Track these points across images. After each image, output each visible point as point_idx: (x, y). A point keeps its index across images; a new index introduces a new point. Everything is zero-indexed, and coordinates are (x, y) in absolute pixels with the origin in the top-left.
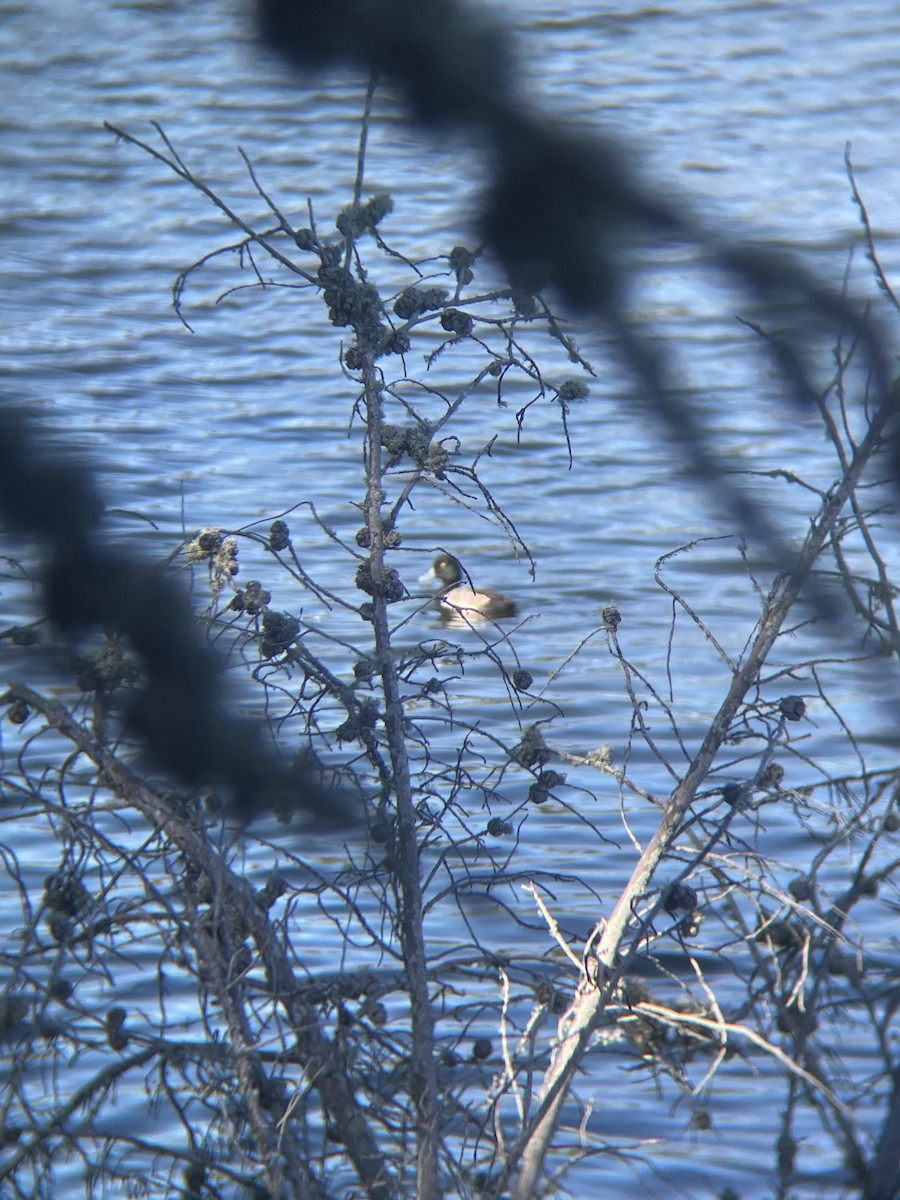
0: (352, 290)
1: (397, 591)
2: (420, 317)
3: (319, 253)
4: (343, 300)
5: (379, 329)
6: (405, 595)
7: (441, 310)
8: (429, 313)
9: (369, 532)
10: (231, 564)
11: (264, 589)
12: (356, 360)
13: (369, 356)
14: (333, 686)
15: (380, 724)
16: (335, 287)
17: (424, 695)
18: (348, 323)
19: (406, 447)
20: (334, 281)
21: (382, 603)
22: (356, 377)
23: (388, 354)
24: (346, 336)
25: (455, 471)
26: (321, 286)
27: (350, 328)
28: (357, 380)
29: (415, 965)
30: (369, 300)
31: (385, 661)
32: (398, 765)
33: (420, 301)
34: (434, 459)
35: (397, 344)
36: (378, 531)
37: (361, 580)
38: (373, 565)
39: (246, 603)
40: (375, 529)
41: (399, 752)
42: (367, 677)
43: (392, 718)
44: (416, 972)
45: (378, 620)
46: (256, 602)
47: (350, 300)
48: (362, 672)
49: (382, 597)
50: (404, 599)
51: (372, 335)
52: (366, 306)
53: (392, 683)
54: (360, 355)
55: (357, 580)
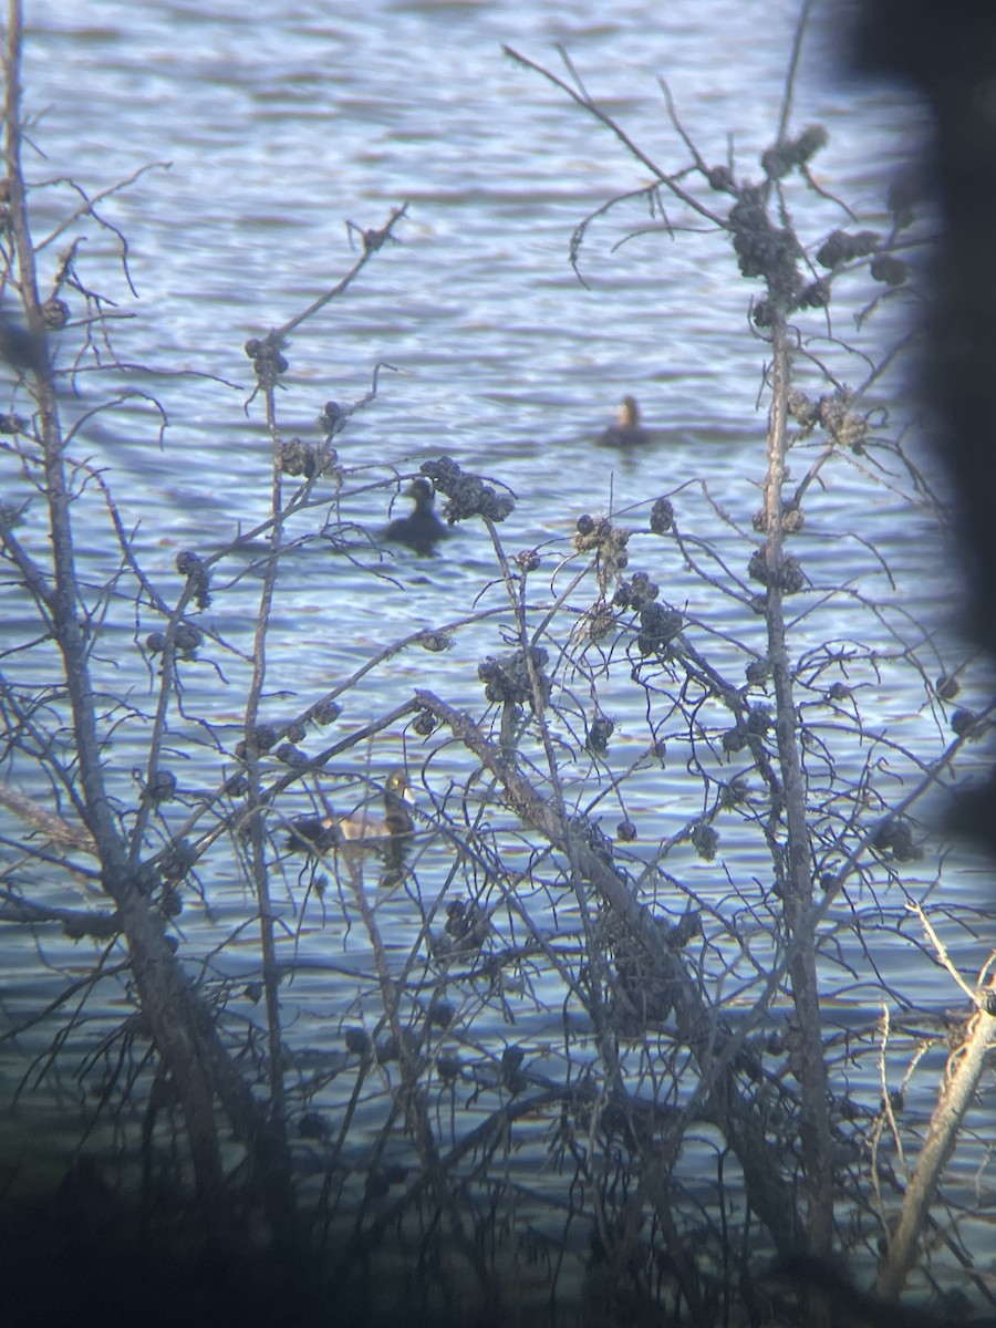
0: (767, 234)
1: (795, 581)
2: (846, 265)
3: (735, 193)
4: (754, 246)
5: (794, 278)
6: (806, 586)
7: (871, 256)
8: (857, 260)
9: (766, 514)
10: (620, 555)
11: (650, 581)
12: (765, 316)
13: (780, 311)
14: (720, 688)
15: (771, 733)
16: (745, 231)
17: (826, 702)
18: (759, 272)
19: (817, 415)
20: (745, 224)
21: (777, 594)
22: (765, 335)
23: (804, 307)
24: (757, 288)
25: (878, 445)
26: (731, 230)
27: (761, 277)
28: (764, 339)
29: (805, 1001)
30: (784, 245)
31: (777, 661)
32: (789, 779)
33: (846, 246)
34: (850, 431)
35: (816, 296)
36: (777, 512)
37: (753, 567)
38: (769, 551)
39: (631, 596)
40: (773, 510)
41: (790, 763)
42: (760, 681)
43: (784, 725)
44: (806, 1010)
45: (771, 614)
46: (641, 595)
47: (762, 246)
48: (754, 675)
49: (777, 587)
50: (805, 591)
51: (785, 285)
52: (781, 252)
53: (785, 686)
54: (771, 310)
55: (749, 568)
